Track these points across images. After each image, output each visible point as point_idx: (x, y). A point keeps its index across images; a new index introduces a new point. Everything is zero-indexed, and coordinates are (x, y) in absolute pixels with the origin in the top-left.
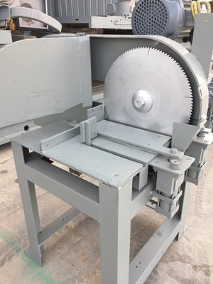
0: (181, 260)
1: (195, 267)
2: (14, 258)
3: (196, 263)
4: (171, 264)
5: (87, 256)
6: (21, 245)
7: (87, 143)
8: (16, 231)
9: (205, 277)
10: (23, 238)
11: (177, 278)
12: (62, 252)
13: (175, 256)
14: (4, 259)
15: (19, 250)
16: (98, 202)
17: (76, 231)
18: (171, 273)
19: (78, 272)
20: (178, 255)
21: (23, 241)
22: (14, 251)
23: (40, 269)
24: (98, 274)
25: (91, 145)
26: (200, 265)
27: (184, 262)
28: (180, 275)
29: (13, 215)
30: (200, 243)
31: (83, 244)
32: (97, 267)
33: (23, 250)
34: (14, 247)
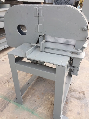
0: (74, 91)
1: (79, 93)
2: (9, 104)
3: (79, 91)
4: (71, 93)
5: (39, 97)
6: (10, 99)
7: (43, 51)
8: (6, 93)
9: (84, 95)
10: (10, 95)
11: (74, 98)
12: (29, 97)
13: (72, 90)
14: (5, 106)
15: (10, 100)
16: (55, 73)
17: (32, 88)
18: (72, 96)
19: (38, 104)
20: (72, 89)
21: (10, 97)
22: (8, 102)
23: (22, 106)
24: (46, 103)
25: (45, 52)
26: (81, 91)
27: (75, 92)
28: (75, 96)
29: (2, 87)
30: (78, 84)
31: (36, 93)
32: (45, 100)
33: (12, 100)
34: (7, 100)
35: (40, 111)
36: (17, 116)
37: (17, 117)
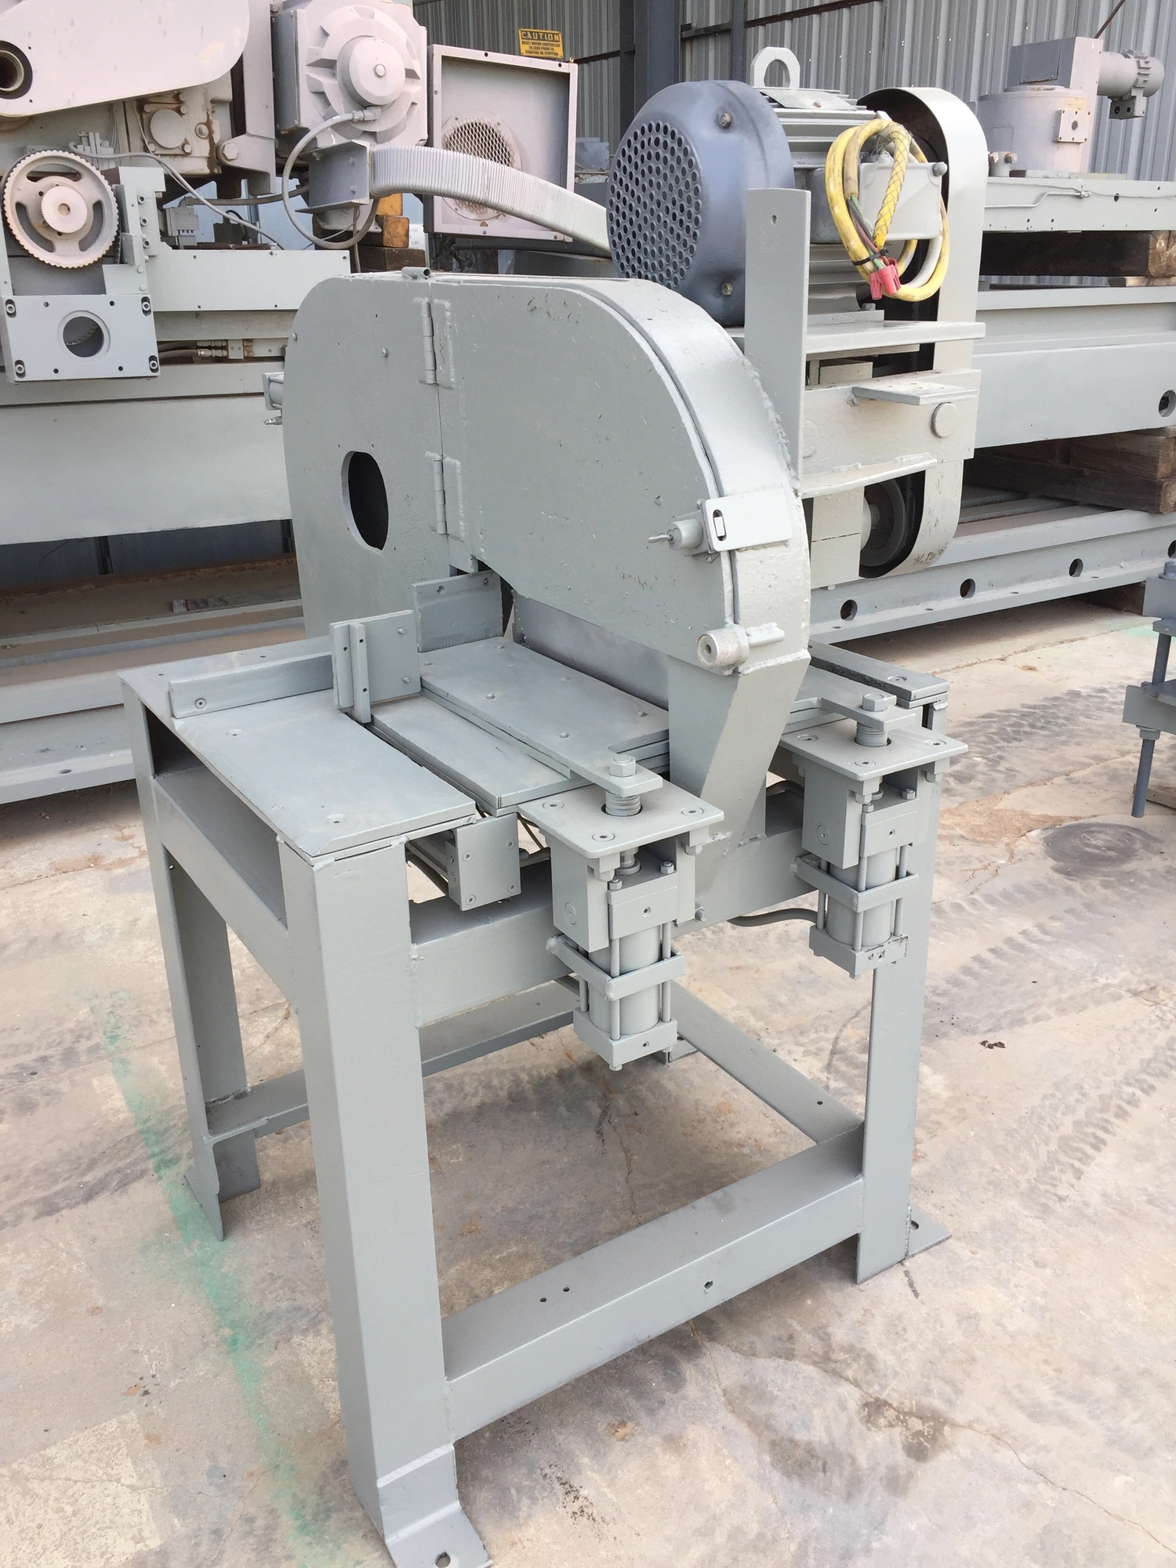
0: (823, 1361)
1: (875, 1406)
2: (137, 1186)
4: (768, 1365)
13: (807, 1340)
14: (101, 1181)
15: (171, 1163)
25: (369, 726)
26: (908, 1404)
27: (835, 1374)
30: (968, 1318)
33: (182, 1167)
34: (156, 1149)
35: (306, 1359)
36: (101, 1303)
37: (95, 1311)
